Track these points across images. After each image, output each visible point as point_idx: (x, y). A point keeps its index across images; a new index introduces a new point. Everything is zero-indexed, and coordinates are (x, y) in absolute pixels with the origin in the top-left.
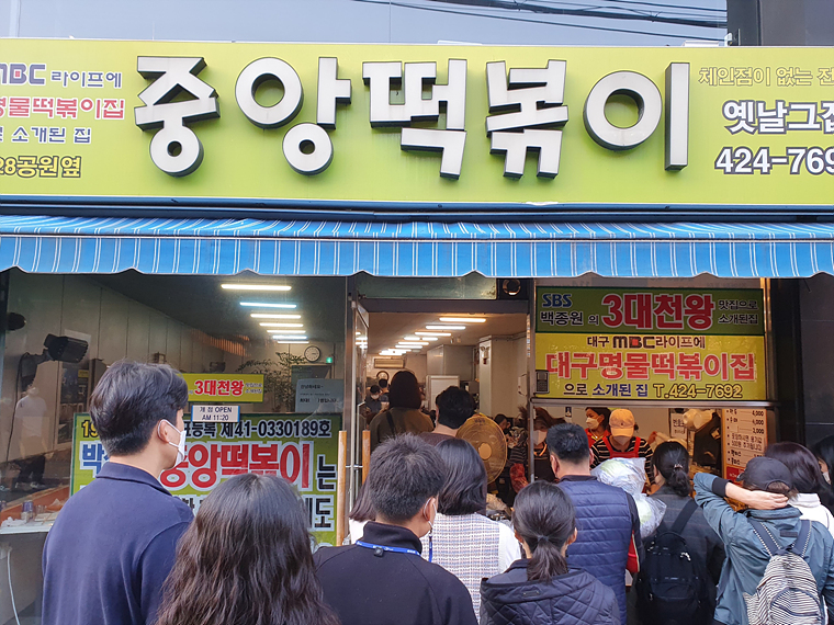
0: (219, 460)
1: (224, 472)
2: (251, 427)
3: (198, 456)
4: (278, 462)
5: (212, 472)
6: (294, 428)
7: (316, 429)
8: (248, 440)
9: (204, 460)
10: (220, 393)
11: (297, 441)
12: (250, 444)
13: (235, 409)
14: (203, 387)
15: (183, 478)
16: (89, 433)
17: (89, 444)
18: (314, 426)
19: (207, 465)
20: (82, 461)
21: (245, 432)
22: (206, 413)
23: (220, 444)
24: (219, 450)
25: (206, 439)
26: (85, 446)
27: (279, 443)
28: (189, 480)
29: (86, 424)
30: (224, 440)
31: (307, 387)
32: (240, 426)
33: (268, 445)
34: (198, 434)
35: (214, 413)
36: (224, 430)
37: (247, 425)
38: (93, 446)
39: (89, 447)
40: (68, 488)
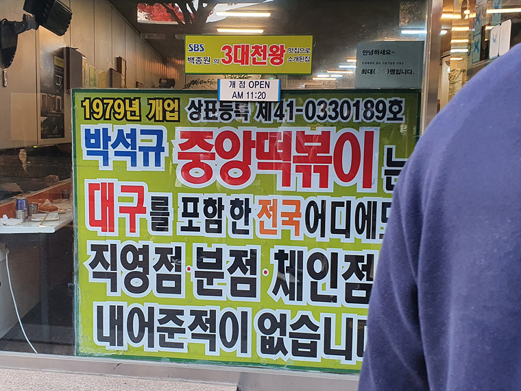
0: (254, 151)
1: (261, 166)
2: (295, 108)
3: (227, 145)
4: (331, 153)
5: (245, 166)
6: (353, 109)
7: (384, 111)
8: (292, 125)
9: (234, 151)
10: (254, 62)
11: (357, 126)
12: (294, 130)
13: (275, 83)
14: (232, 54)
15: (209, 173)
16: (92, 112)
17: (93, 127)
18: (381, 106)
19: (239, 157)
20: (85, 150)
21: (287, 115)
22: (237, 89)
23: (254, 131)
24: (254, 138)
25: (236, 124)
26: (88, 131)
27: (333, 130)
28: (216, 176)
29: (87, 103)
30: (260, 125)
31: (371, 53)
32: (281, 107)
33: (318, 131)
34: (226, 116)
35: (247, 89)
36: (260, 112)
37: (291, 105)
38: (97, 131)
39: (93, 132)
40: (70, 184)
